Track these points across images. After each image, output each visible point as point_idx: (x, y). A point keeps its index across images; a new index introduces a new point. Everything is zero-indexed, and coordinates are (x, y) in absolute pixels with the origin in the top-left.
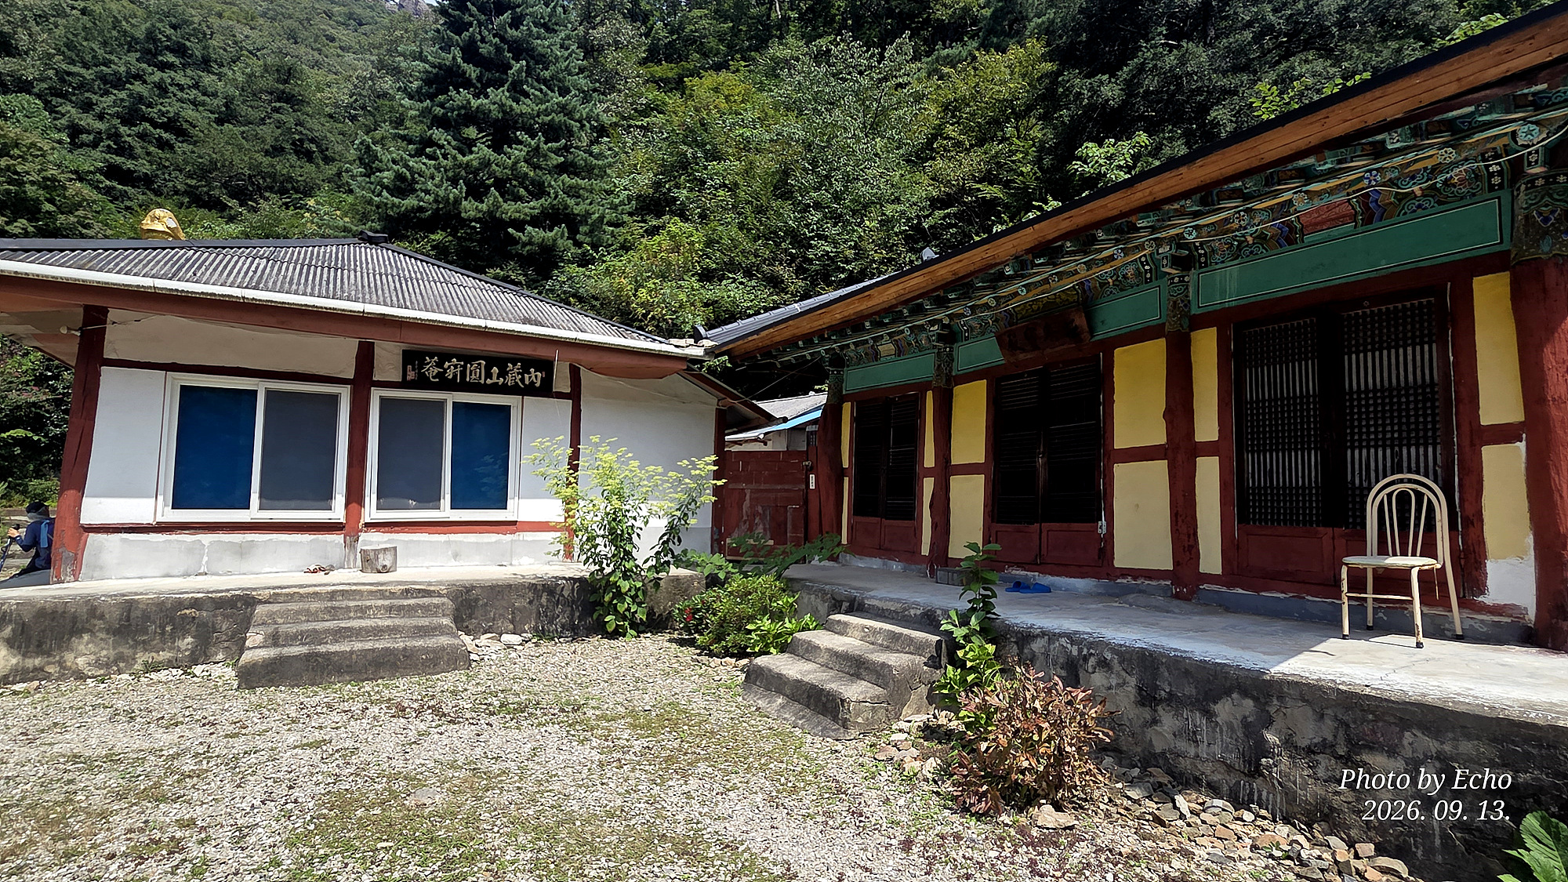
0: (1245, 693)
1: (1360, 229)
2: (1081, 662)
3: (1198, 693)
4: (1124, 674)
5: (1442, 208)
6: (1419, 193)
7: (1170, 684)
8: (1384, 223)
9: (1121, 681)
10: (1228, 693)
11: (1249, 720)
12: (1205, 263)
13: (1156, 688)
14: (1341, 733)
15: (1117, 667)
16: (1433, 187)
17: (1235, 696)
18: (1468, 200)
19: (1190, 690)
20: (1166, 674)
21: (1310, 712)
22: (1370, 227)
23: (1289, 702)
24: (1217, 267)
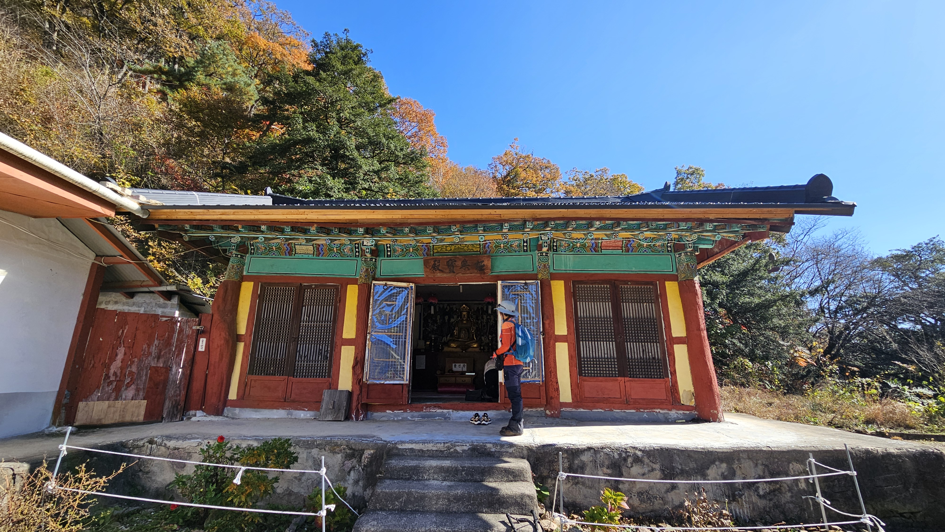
0: (722, 461)
1: (624, 253)
2: (623, 462)
3: (697, 466)
4: (651, 464)
5: (653, 253)
6: (645, 246)
7: (681, 464)
8: (633, 253)
9: (650, 468)
10: (713, 462)
11: (725, 474)
12: (556, 250)
13: (673, 468)
14: (766, 471)
15: (646, 460)
16: (650, 245)
17: (717, 463)
18: (661, 253)
19: (692, 465)
20: (678, 459)
21: (751, 463)
22: (628, 253)
23: (743, 461)
24: (562, 253)
